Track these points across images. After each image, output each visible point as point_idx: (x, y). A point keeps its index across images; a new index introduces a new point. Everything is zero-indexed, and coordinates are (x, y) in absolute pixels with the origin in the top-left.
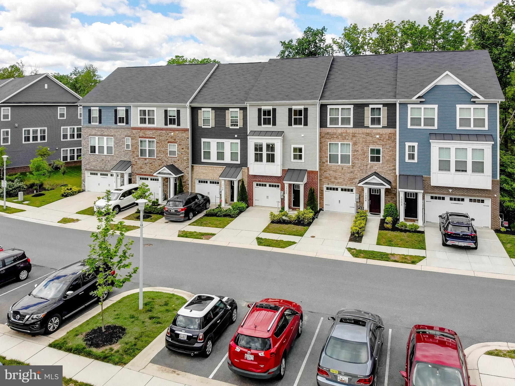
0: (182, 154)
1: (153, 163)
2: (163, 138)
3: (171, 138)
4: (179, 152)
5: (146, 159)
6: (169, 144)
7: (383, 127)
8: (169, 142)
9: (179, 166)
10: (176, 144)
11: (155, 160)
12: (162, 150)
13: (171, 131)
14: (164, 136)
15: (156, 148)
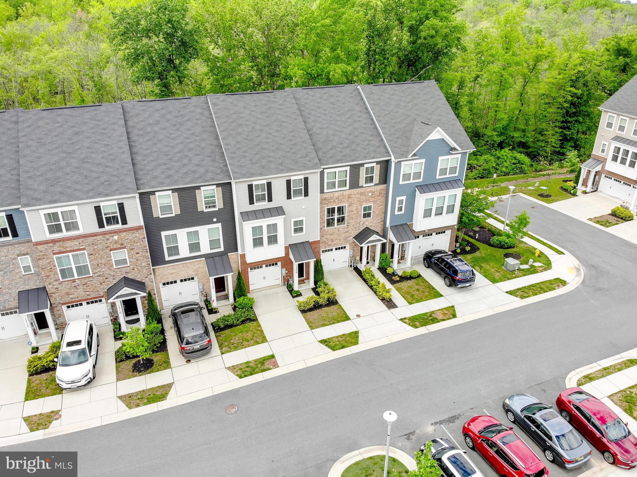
0: (137, 260)
1: (89, 282)
2: (100, 247)
3: (116, 243)
4: (133, 258)
5: (74, 281)
6: (112, 252)
7: (375, 185)
8: (111, 250)
9: (136, 276)
10: (126, 250)
11: (91, 278)
12: (101, 263)
13: (112, 235)
14: (101, 243)
15: (90, 262)
